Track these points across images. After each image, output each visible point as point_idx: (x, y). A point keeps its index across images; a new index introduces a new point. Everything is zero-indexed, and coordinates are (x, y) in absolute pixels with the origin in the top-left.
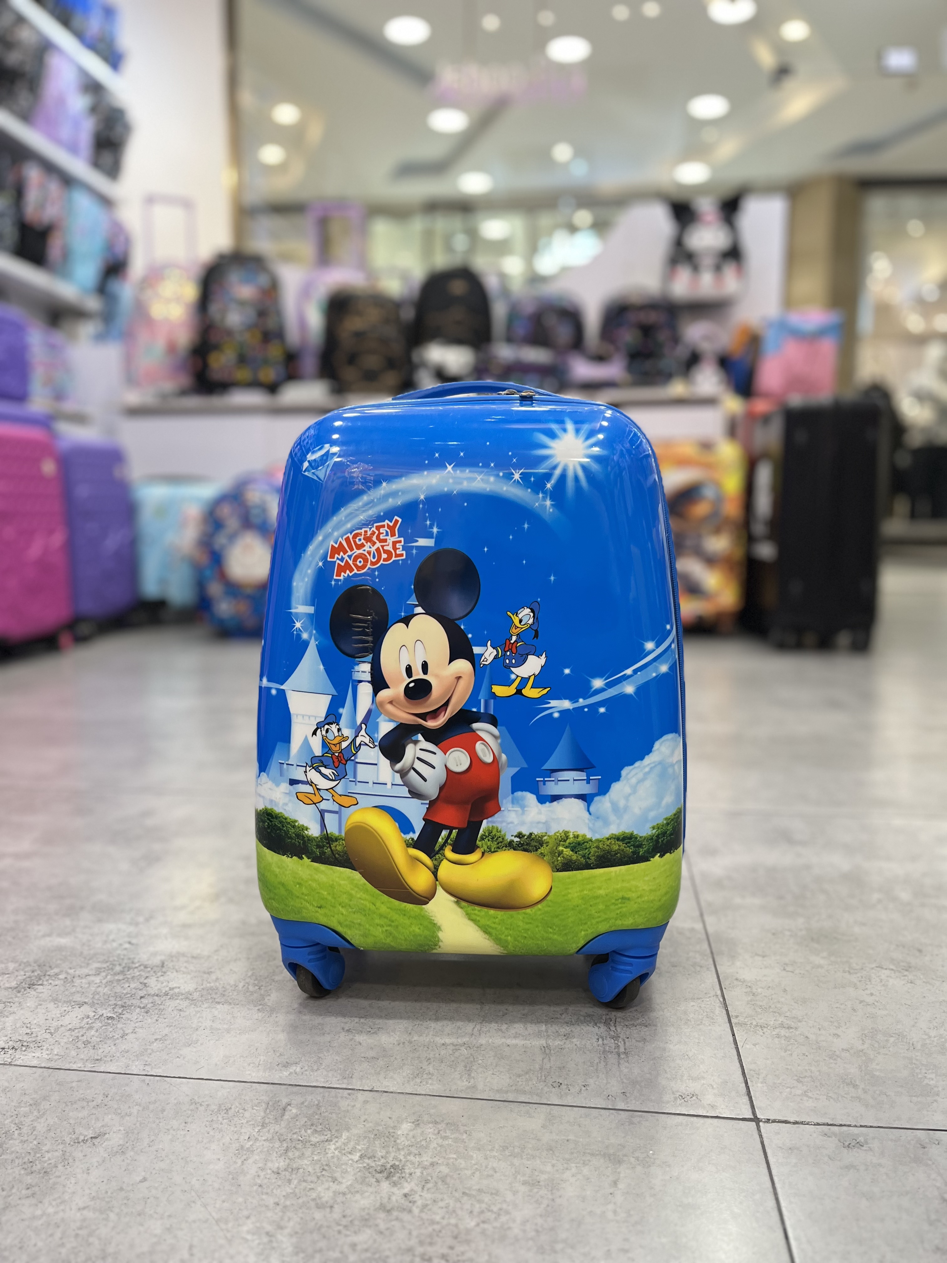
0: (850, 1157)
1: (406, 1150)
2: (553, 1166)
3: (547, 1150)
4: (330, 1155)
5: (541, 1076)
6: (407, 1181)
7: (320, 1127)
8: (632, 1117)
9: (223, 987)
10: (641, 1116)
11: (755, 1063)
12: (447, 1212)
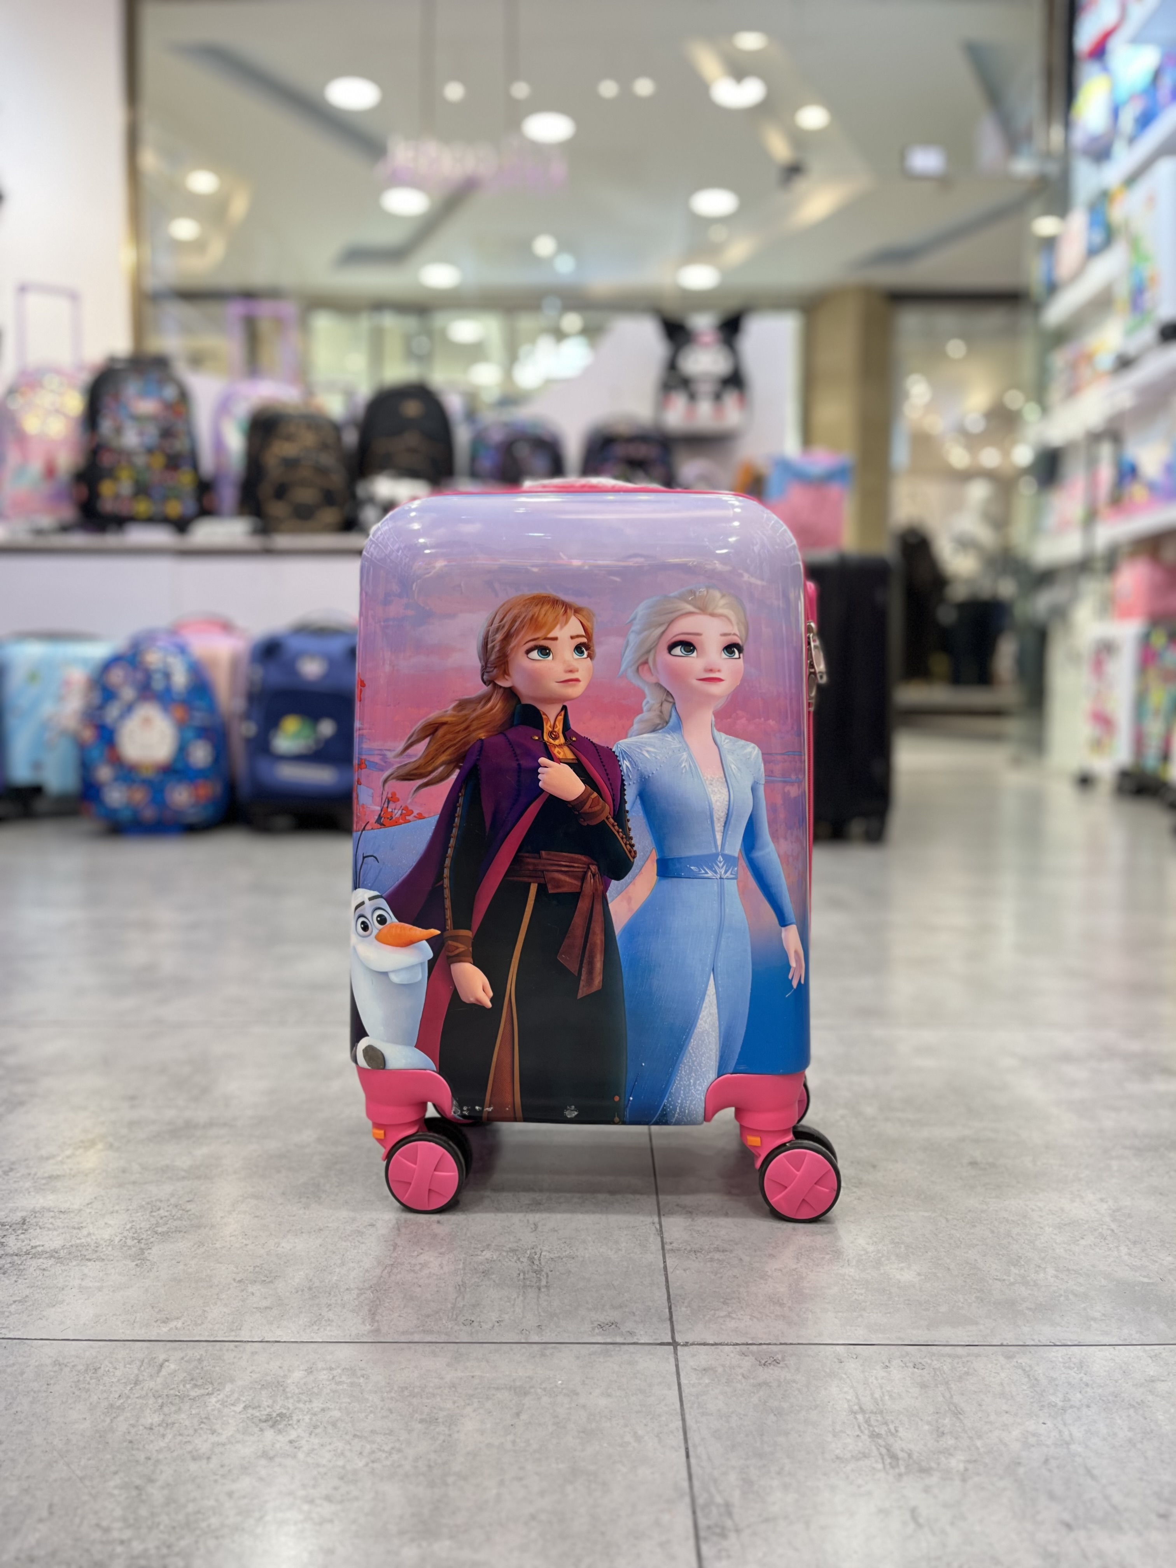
0: (764, 1374)
1: (295, 1398)
2: (454, 1402)
3: (450, 1388)
4: (209, 1408)
5: (452, 1315)
6: (294, 1428)
7: (201, 1381)
8: (545, 1349)
9: (96, 1243)
10: (554, 1348)
11: (683, 1288)
12: (335, 1455)
